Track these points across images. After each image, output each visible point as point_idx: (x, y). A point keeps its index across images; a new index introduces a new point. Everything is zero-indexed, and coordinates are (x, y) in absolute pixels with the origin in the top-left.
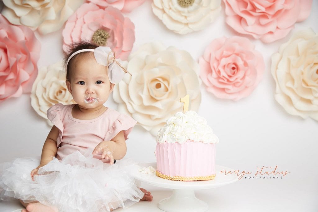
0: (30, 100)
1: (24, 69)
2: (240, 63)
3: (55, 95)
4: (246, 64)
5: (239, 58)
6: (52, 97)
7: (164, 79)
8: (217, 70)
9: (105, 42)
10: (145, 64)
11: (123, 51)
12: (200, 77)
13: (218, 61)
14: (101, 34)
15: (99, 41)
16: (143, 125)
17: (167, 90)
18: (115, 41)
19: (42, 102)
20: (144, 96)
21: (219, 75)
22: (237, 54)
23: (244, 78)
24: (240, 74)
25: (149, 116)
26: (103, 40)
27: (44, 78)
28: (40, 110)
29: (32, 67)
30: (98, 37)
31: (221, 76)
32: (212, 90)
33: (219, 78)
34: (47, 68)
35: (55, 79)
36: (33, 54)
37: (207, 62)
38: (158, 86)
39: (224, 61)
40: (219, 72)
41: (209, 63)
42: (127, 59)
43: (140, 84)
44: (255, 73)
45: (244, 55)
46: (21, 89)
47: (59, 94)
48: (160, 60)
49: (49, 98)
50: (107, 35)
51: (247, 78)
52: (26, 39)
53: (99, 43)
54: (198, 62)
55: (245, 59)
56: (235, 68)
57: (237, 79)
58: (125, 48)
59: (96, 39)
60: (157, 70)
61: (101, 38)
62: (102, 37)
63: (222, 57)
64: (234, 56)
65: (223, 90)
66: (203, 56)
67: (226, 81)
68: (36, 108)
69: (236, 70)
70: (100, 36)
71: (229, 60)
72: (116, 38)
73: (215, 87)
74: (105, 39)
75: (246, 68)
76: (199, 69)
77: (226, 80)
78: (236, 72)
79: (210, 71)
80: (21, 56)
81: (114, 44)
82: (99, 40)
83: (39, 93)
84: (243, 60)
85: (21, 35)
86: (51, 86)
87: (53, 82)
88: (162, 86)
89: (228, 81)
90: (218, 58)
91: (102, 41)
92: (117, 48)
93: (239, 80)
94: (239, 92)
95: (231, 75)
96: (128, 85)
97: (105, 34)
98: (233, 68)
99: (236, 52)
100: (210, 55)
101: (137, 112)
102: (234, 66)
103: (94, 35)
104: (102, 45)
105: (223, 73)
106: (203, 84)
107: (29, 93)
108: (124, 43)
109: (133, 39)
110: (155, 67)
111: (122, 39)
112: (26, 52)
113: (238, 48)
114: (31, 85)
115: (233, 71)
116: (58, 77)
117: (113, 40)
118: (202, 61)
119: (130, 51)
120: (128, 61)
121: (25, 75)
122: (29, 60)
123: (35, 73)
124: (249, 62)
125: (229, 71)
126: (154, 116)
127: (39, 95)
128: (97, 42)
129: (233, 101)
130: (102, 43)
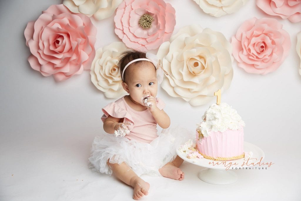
0: (90, 76)
1: (83, 50)
2: (268, 42)
3: (110, 72)
4: (273, 43)
5: (268, 38)
6: (107, 74)
7: (201, 57)
8: (247, 48)
9: (150, 25)
10: (185, 45)
11: (165, 33)
12: (232, 55)
13: (249, 40)
14: (146, 19)
15: (145, 25)
16: (183, 97)
17: (203, 68)
18: (158, 24)
19: (99, 78)
20: (184, 73)
21: (249, 53)
22: (266, 34)
23: (271, 55)
24: (268, 52)
25: (189, 90)
26: (149, 24)
27: (101, 57)
28: (98, 85)
29: (90, 49)
30: (144, 21)
31: (251, 54)
32: (242, 66)
33: (249, 55)
34: (103, 49)
35: (109, 58)
36: (90, 37)
37: (239, 41)
38: (196, 64)
39: (254, 40)
40: (249, 50)
41: (240, 42)
42: (169, 40)
43: (180, 61)
44: (282, 50)
45: (272, 35)
46: (82, 67)
47: (113, 71)
48: (198, 41)
49: (105, 75)
50: (151, 19)
51: (274, 54)
52: (84, 25)
53: (145, 26)
54: (231, 41)
55: (272, 38)
56: (264, 47)
57: (265, 55)
58: (167, 30)
59: (142, 22)
60: (194, 50)
61: (146, 22)
62: (148, 21)
63: (252, 36)
64: (263, 35)
65: (253, 65)
66: (235, 36)
67: (255, 59)
68: (95, 83)
69: (264, 48)
70: (146, 20)
71: (259, 40)
72: (159, 22)
73: (245, 63)
74: (150, 22)
75: (274, 46)
76: (232, 48)
77: (255, 57)
78: (264, 50)
79: (241, 49)
80: (81, 40)
81: (158, 27)
82: (145, 23)
83: (97, 70)
84: (270, 39)
85: (80, 22)
86: (106, 64)
87: (107, 61)
88: (200, 64)
89: (257, 57)
90: (248, 37)
91: (147, 25)
92: (160, 29)
93: (267, 57)
94: (267, 68)
95: (259, 52)
96: (170, 63)
97: (150, 19)
98: (262, 47)
99: (264, 32)
100: (242, 35)
101: (177, 86)
102: (263, 45)
103: (140, 20)
104: (148, 28)
105: (253, 51)
106: (235, 60)
107: (89, 70)
108: (166, 25)
109: (174, 22)
110: (193, 48)
111: (164, 23)
112: (84, 37)
113: (267, 28)
114: (90, 64)
115: (262, 49)
116: (112, 57)
117: (157, 23)
118: (234, 40)
119: (171, 32)
120: (171, 43)
121: (85, 55)
122: (88, 43)
123: (93, 54)
124: (276, 40)
125: (258, 49)
126: (192, 89)
127: (97, 72)
128: (144, 26)
129: (261, 75)
130: (147, 26)
